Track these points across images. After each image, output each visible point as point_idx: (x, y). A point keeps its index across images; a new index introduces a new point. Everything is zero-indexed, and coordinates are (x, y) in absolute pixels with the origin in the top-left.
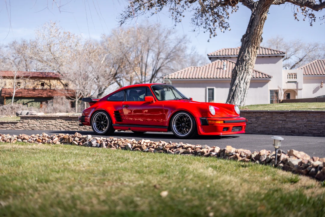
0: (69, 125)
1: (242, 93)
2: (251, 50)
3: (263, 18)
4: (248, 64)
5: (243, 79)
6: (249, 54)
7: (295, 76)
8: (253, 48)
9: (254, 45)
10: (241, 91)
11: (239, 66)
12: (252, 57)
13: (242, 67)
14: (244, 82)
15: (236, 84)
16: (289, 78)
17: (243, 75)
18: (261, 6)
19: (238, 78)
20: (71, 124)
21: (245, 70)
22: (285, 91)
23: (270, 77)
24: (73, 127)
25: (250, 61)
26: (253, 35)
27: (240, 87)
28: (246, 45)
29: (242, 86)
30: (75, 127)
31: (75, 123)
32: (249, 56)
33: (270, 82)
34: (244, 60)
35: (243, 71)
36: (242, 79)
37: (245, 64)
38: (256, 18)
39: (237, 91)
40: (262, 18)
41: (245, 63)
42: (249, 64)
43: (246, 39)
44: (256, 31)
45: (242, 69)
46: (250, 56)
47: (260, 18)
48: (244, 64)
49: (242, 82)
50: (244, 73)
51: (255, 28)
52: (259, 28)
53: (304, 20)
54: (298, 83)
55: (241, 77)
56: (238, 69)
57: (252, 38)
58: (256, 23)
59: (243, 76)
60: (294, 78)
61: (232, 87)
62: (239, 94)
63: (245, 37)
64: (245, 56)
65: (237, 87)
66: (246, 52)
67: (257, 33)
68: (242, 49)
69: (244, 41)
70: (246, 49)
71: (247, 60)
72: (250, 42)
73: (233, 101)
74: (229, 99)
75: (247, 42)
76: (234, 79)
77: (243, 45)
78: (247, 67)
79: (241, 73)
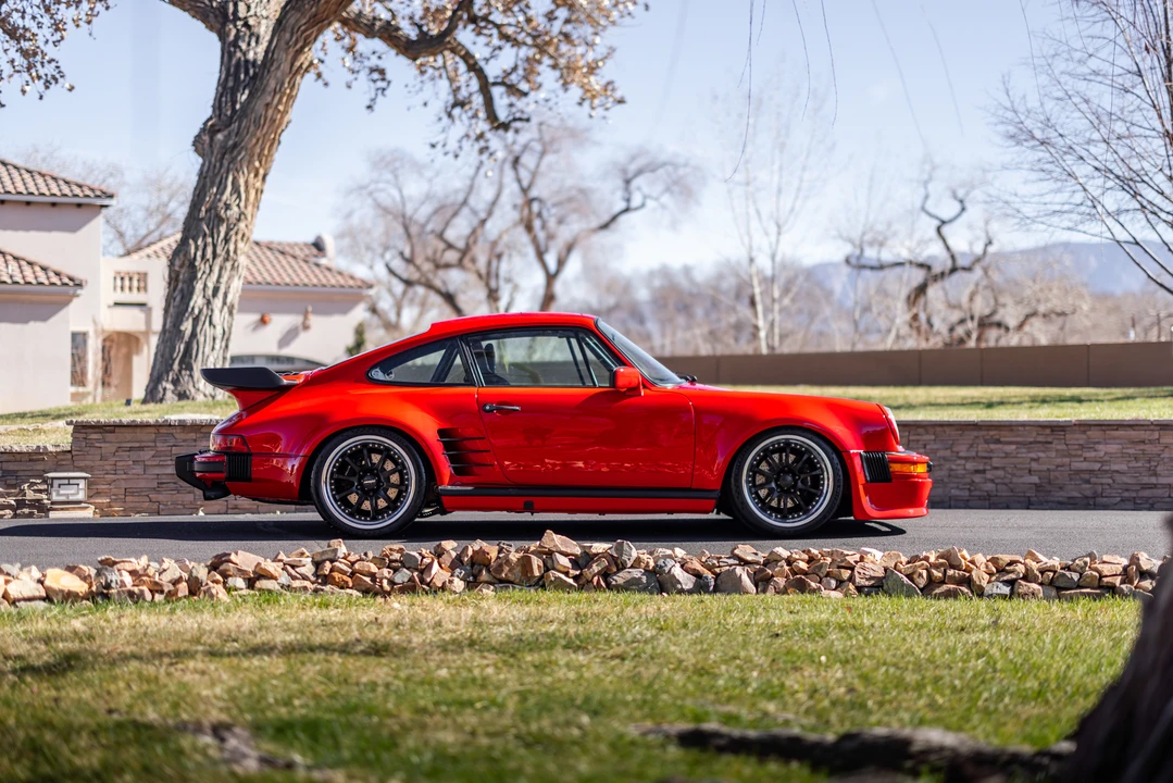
1: (217, 346)
2: (246, 182)
3: (301, 66)
4: (236, 233)
5: (221, 294)
6: (239, 196)
7: (142, 285)
8: (252, 175)
9: (257, 164)
10: (214, 339)
11: (200, 242)
12: (250, 208)
13: (215, 246)
14: (224, 303)
15: (196, 311)
16: (119, 289)
17: (220, 276)
18: (297, 21)
19: (199, 286)
21: (226, 259)
22: (106, 335)
23: (80, 285)
25: (242, 225)
26: (258, 126)
27: (211, 323)
28: (225, 163)
29: (217, 318)
32: (238, 205)
33: (75, 301)
34: (221, 220)
35: (219, 261)
36: (215, 293)
37: (227, 234)
38: (275, 65)
39: (202, 339)
40: (297, 64)
41: (223, 229)
42: (240, 236)
43: (228, 137)
44: (270, 112)
45: (215, 255)
46: (242, 204)
47: (292, 65)
48: (222, 235)
49: (217, 303)
50: (221, 269)
51: (269, 99)
52: (285, 99)
53: (349, 87)
54: (150, 309)
55: (211, 285)
56: (199, 253)
57: (254, 135)
58: (272, 84)
59: (218, 281)
60: (138, 289)
61: (181, 323)
62: (207, 350)
63: (219, 131)
64: (225, 204)
65: (201, 324)
66: (225, 187)
67: (275, 121)
68: (210, 174)
69: (218, 146)
70: (227, 178)
71: (233, 220)
72: (243, 153)
73: (186, 378)
74: (171, 369)
75: (232, 152)
76: (182, 290)
77: (213, 160)
78: (232, 248)
79: (211, 270)
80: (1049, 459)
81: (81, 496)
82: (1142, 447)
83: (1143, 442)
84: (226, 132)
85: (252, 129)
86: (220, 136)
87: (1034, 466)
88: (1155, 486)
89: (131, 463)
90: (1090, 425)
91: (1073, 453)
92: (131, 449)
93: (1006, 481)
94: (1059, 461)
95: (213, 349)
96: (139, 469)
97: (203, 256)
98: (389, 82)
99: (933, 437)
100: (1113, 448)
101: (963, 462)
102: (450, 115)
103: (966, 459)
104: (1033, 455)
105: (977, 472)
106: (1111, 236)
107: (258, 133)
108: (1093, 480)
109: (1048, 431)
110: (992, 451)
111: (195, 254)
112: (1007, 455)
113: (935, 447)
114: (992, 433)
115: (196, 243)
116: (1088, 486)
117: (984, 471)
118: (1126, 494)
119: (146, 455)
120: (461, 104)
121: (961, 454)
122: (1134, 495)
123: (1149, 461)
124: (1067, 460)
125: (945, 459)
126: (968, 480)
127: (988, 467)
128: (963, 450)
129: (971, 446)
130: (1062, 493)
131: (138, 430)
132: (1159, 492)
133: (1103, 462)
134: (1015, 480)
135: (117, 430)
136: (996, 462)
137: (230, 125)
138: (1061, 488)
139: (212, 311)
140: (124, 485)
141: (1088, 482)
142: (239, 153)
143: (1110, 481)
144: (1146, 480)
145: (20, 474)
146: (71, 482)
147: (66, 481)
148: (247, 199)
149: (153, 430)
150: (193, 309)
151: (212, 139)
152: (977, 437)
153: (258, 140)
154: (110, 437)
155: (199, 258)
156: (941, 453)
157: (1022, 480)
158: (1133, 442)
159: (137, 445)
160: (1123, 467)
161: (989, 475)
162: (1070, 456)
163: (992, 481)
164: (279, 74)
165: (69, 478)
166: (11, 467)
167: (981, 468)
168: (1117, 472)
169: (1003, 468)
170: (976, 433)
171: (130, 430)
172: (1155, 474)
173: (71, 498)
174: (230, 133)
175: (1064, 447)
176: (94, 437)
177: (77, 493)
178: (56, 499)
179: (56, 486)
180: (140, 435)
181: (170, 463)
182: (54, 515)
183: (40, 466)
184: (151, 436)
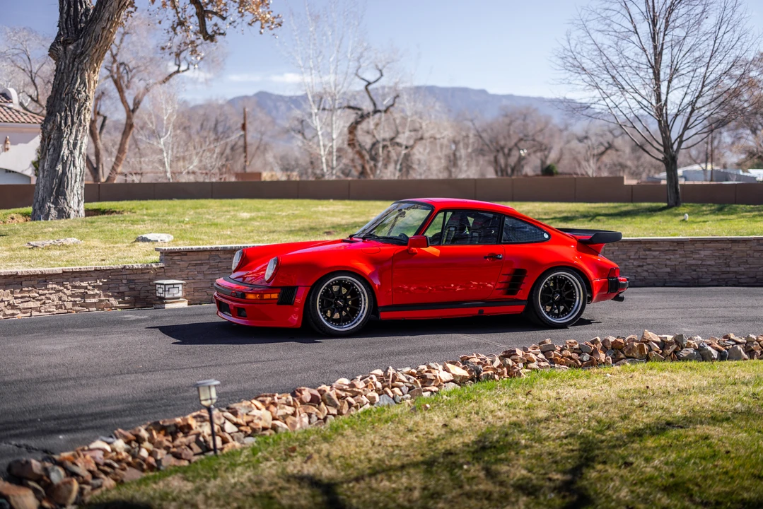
0: (16, 298)
1: (78, 180)
2: (89, 76)
3: (125, 4)
4: (85, 109)
5: (78, 148)
6: (85, 86)
8: (92, 72)
9: (95, 65)
10: (76, 175)
11: (63, 114)
12: (91, 93)
13: (72, 117)
14: (80, 153)
17: (76, 136)
19: (65, 142)
20: (19, 295)
21: (80, 125)
24: (26, 305)
25: (88, 103)
26: (97, 42)
28: (76, 64)
29: (77, 162)
30: (31, 304)
31: (29, 291)
32: (85, 91)
34: (76, 100)
35: (75, 126)
36: (75, 146)
37: (79, 110)
39: (70, 176)
40: (123, 3)
41: (77, 106)
42: (87, 111)
43: (76, 47)
44: (105, 33)
45: (73, 123)
46: (87, 90)
47: (120, 3)
48: (76, 110)
49: (77, 153)
50: (77, 131)
51: (105, 25)
52: (114, 25)
55: (72, 142)
56: (63, 122)
57: (94, 47)
58: (107, 15)
59: (76, 139)
61: (56, 165)
62: (73, 182)
63: (70, 44)
64: (77, 90)
65: (68, 166)
66: (77, 80)
67: (107, 38)
68: (66, 71)
69: (70, 53)
70: (77, 74)
71: (82, 100)
72: (87, 58)
73: (62, 200)
74: (51, 194)
75: (80, 57)
76: (53, 144)
77: (67, 62)
78: (82, 118)
79: (71, 132)
80: (676, 259)
81: (180, 294)
82: (723, 252)
83: (723, 249)
84: (75, 45)
85: (93, 43)
86: (71, 47)
87: (668, 262)
88: (728, 272)
89: (196, 273)
90: (697, 241)
91: (688, 255)
92: (196, 265)
93: (654, 271)
94: (680, 260)
95: (76, 181)
96: (201, 277)
97: (66, 124)
98: (136, 8)
99: (617, 248)
100: (708, 253)
101: (632, 261)
102: (174, 29)
103: (634, 259)
104: (668, 257)
105: (639, 266)
106: (616, 122)
107: (97, 46)
108: (698, 270)
109: (675, 244)
110: (647, 255)
111: (61, 122)
112: (655, 257)
113: (619, 253)
114: (647, 245)
115: (61, 115)
116: (695, 273)
117: (642, 266)
118: (714, 277)
119: (205, 268)
120: (181, 23)
121: (632, 257)
122: (718, 277)
123: (726, 260)
124: (684, 259)
125: (623, 259)
126: (634, 271)
127: (645, 264)
128: (632, 255)
129: (636, 252)
130: (682, 277)
131: (200, 253)
132: (731, 275)
133: (703, 260)
134: (658, 270)
135: (188, 253)
136: (649, 261)
137: (77, 40)
138: (681, 274)
139: (74, 158)
140: (193, 286)
141: (695, 271)
142: (85, 58)
143: (706, 270)
144: (724, 269)
145: (136, 281)
146: (175, 286)
147: (172, 286)
148: (90, 87)
149: (207, 253)
150: (63, 156)
151: (65, 48)
152: (639, 248)
153: (97, 50)
154: (185, 258)
155: (63, 125)
156: (621, 257)
157: (662, 270)
158: (718, 250)
159: (199, 262)
160: (713, 263)
161: (645, 268)
162: (686, 257)
163: (647, 271)
164: (111, 9)
165: (173, 284)
166: (132, 277)
167: (641, 264)
168: (710, 265)
169: (652, 264)
170: (639, 246)
171: (196, 254)
172: (729, 266)
173: (176, 296)
174: (78, 45)
175: (683, 252)
176: (176, 258)
177: (178, 292)
178: (167, 296)
179: (167, 289)
180: (202, 256)
181: (217, 272)
182: (167, 306)
183: (147, 277)
184: (208, 257)
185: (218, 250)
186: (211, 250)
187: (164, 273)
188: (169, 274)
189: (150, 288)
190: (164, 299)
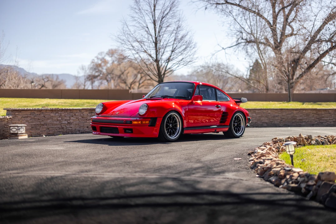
81: (24, 132)
89: (25, 121)
96: (27, 123)
119: (29, 119)
131: (27, 111)
135: (22, 111)
149: (30, 111)
154: (20, 113)
159: (26, 116)
165: (22, 126)
171: (25, 111)
173: (22, 132)
176: (17, 113)
177: (23, 131)
178: (19, 133)
179: (19, 129)
180: (28, 113)
181: (34, 121)
182: (20, 138)
183: (3, 123)
184: (30, 113)
185: (36, 110)
186: (32, 110)
187: (11, 121)
188: (14, 122)
189: (5, 129)
190: (17, 134)
